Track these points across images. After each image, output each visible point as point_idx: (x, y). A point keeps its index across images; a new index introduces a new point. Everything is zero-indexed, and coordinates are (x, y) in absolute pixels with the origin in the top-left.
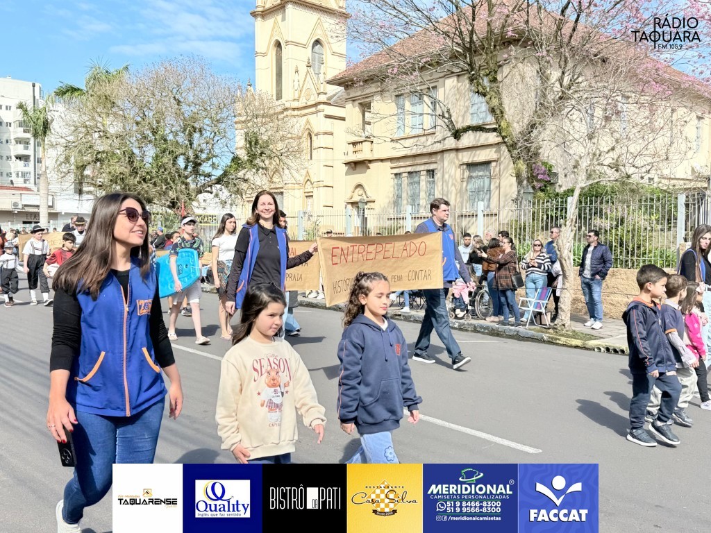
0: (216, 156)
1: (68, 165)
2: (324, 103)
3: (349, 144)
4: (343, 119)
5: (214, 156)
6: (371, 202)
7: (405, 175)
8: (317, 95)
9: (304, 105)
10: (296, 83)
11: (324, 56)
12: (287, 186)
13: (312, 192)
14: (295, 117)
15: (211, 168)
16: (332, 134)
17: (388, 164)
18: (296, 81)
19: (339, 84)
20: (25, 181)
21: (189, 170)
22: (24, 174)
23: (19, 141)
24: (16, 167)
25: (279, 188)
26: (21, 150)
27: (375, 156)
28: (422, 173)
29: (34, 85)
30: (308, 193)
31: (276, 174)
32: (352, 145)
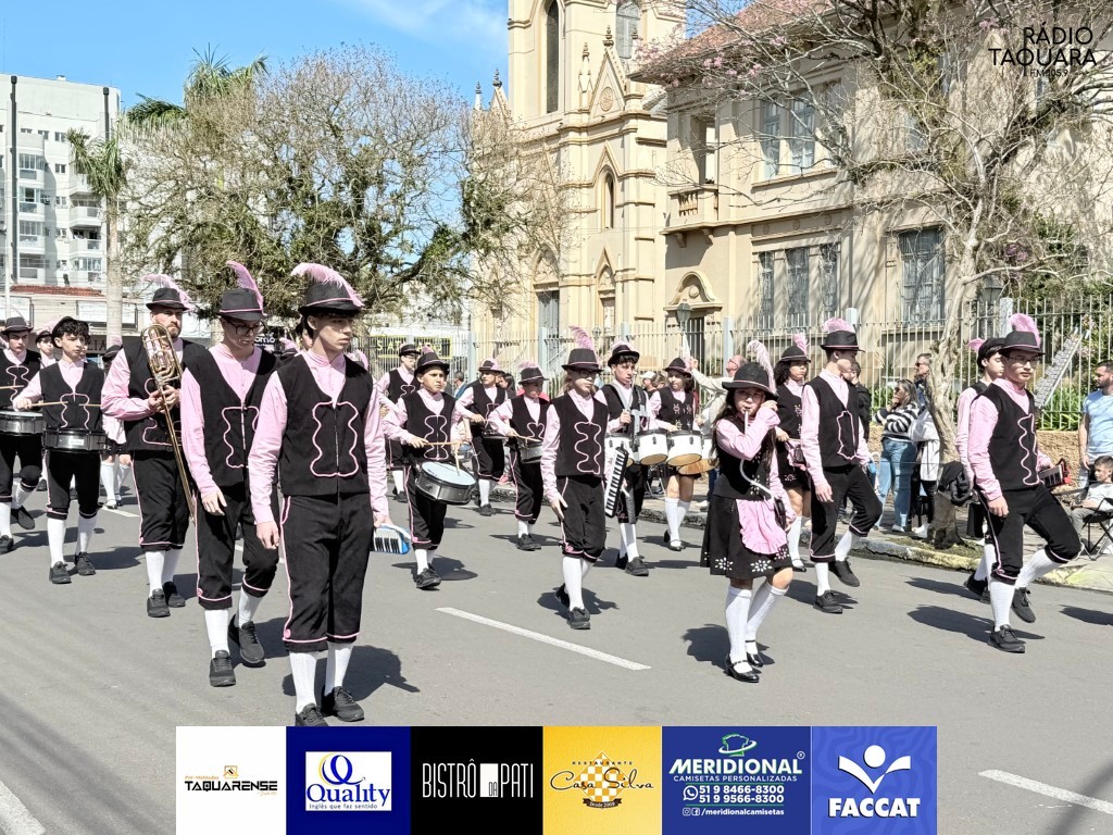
0: (412, 228)
1: (143, 249)
2: (637, 116)
3: (673, 196)
4: (662, 144)
5: (406, 228)
6: (713, 309)
7: (783, 255)
8: (622, 100)
9: (599, 120)
10: (584, 79)
11: (640, 24)
12: (565, 278)
14: (580, 144)
15: (400, 251)
16: (652, 176)
17: (747, 236)
18: (585, 73)
20: (91, 277)
21: (360, 255)
22: (89, 263)
23: (78, 200)
24: (74, 249)
25: (551, 284)
26: (83, 217)
27: (723, 219)
28: (813, 251)
29: (106, 92)
30: (605, 292)
31: (546, 259)
32: (677, 198)
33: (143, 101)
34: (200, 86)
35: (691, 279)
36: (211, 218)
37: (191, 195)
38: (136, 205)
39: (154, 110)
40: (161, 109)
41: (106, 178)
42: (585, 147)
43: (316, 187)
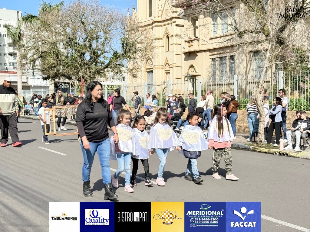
2: (176, 18)
4: (183, 26)
5: (106, 52)
6: (198, 75)
7: (219, 59)
8: (171, 13)
9: (164, 19)
10: (160, 7)
12: (155, 67)
13: (169, 70)
14: (158, 26)
15: (103, 59)
17: (208, 53)
18: (160, 5)
21: (91, 60)
25: (151, 69)
27: (201, 49)
28: (228, 58)
30: (167, 71)
31: (149, 61)
32: (187, 43)
35: (192, 66)
37: (40, 43)
39: (30, 18)
40: (32, 17)
41: (16, 38)
42: (160, 27)
43: (77, 40)
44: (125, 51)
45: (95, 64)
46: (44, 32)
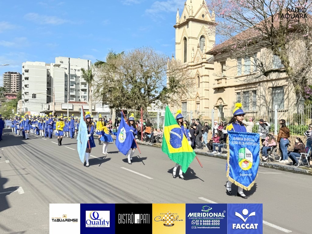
0: (156, 88)
2: (205, 63)
3: (215, 80)
4: (213, 69)
6: (226, 105)
7: (242, 93)
8: (201, 59)
9: (196, 64)
10: (193, 55)
11: (205, 43)
12: (188, 99)
13: (199, 102)
14: (191, 69)
15: (155, 93)
16: (208, 76)
17: (234, 88)
18: (193, 53)
19: (211, 54)
20: (85, 100)
21: (146, 94)
22: (84, 97)
23: (82, 83)
24: (81, 94)
25: (185, 100)
26: (83, 87)
27: (227, 85)
28: (250, 92)
29: (88, 61)
30: (197, 102)
31: (184, 94)
32: (217, 80)
33: (98, 61)
34: (110, 58)
35: (220, 99)
36: (113, 86)
37: (109, 81)
38: (97, 83)
39: (100, 63)
40: (102, 63)
41: (89, 78)
42: (193, 70)
43: (137, 78)
44: (172, 87)
45: (147, 96)
46: (112, 73)
